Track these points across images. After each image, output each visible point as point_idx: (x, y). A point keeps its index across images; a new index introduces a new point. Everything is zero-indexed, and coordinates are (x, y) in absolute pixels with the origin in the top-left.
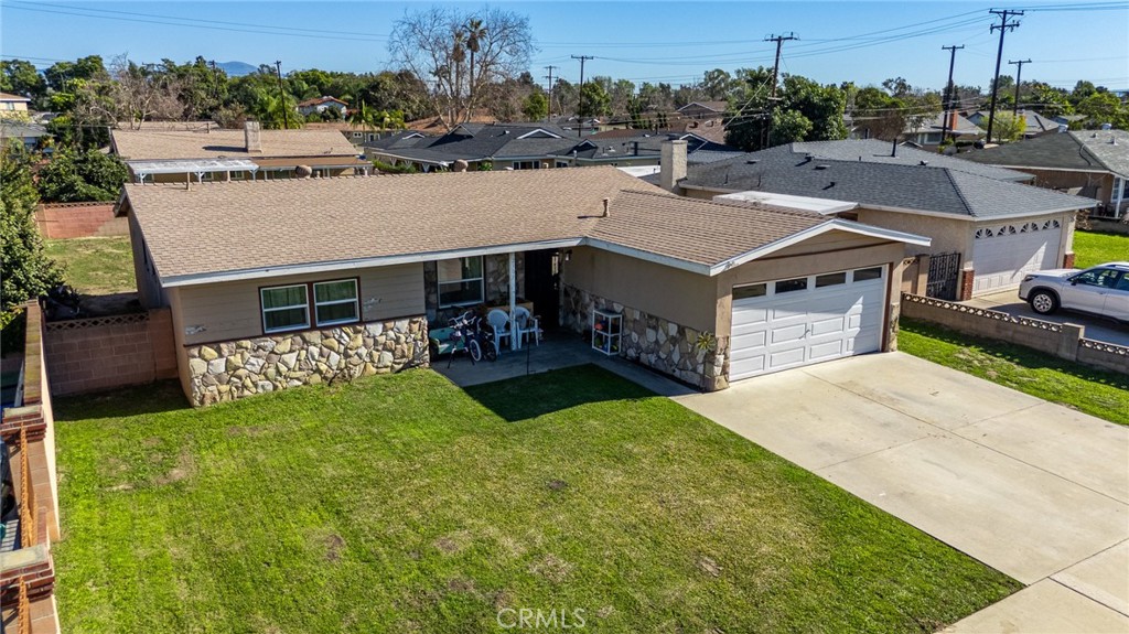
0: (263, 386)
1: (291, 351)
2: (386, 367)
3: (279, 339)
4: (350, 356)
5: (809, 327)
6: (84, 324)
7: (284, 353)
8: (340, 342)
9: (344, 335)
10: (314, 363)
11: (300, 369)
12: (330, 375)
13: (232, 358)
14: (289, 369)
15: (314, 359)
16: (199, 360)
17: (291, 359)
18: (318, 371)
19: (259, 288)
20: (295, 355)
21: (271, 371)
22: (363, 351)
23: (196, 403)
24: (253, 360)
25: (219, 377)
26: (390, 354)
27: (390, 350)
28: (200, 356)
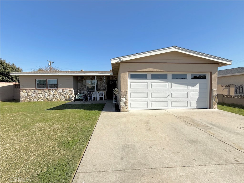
0: (35, 100)
2: (63, 100)
3: (39, 90)
4: (54, 96)
8: (52, 93)
9: (53, 91)
10: (46, 97)
11: (43, 98)
12: (50, 99)
13: (29, 93)
14: (41, 97)
15: (46, 96)
17: (41, 95)
18: (47, 98)
19: (36, 79)
20: (42, 94)
21: (37, 97)
22: (57, 95)
23: (21, 101)
24: (33, 94)
25: (26, 96)
26: (64, 97)
27: (64, 96)
28: (22, 92)
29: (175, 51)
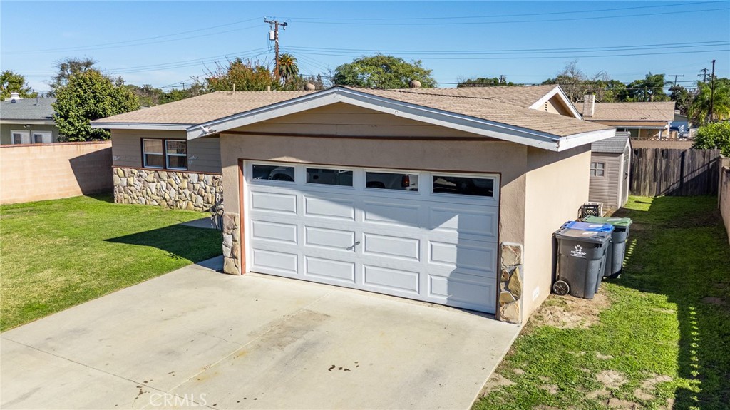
0: (141, 200)
1: (154, 182)
2: (200, 207)
3: (148, 172)
4: (180, 194)
5: (361, 237)
7: (150, 182)
8: (176, 182)
9: (177, 178)
10: (163, 192)
11: (157, 195)
12: (170, 203)
13: (129, 178)
14: (152, 193)
15: (163, 190)
16: (117, 176)
17: (153, 187)
18: (164, 198)
19: (142, 139)
20: (155, 184)
21: (144, 191)
22: (187, 192)
23: (116, 201)
24: (137, 182)
25: (124, 188)
26: (202, 198)
27: (201, 196)
28: (118, 174)
29: (340, 103)
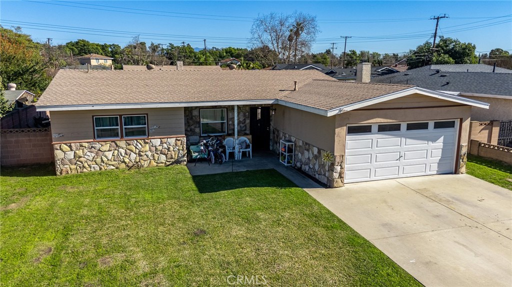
0: (94, 168)
1: (109, 151)
2: (162, 163)
3: (103, 143)
4: (142, 156)
5: (402, 154)
6: (17, 131)
7: (105, 151)
8: (136, 148)
9: (138, 144)
10: (122, 157)
11: (114, 160)
12: (130, 165)
13: (77, 152)
14: (108, 160)
15: (122, 156)
16: (60, 151)
17: (110, 155)
18: (124, 162)
19: (93, 116)
20: (111, 153)
21: (99, 160)
22: (149, 154)
23: (58, 173)
24: (88, 154)
25: (70, 161)
26: (164, 156)
27: (164, 154)
28: (61, 149)
29: (416, 94)
